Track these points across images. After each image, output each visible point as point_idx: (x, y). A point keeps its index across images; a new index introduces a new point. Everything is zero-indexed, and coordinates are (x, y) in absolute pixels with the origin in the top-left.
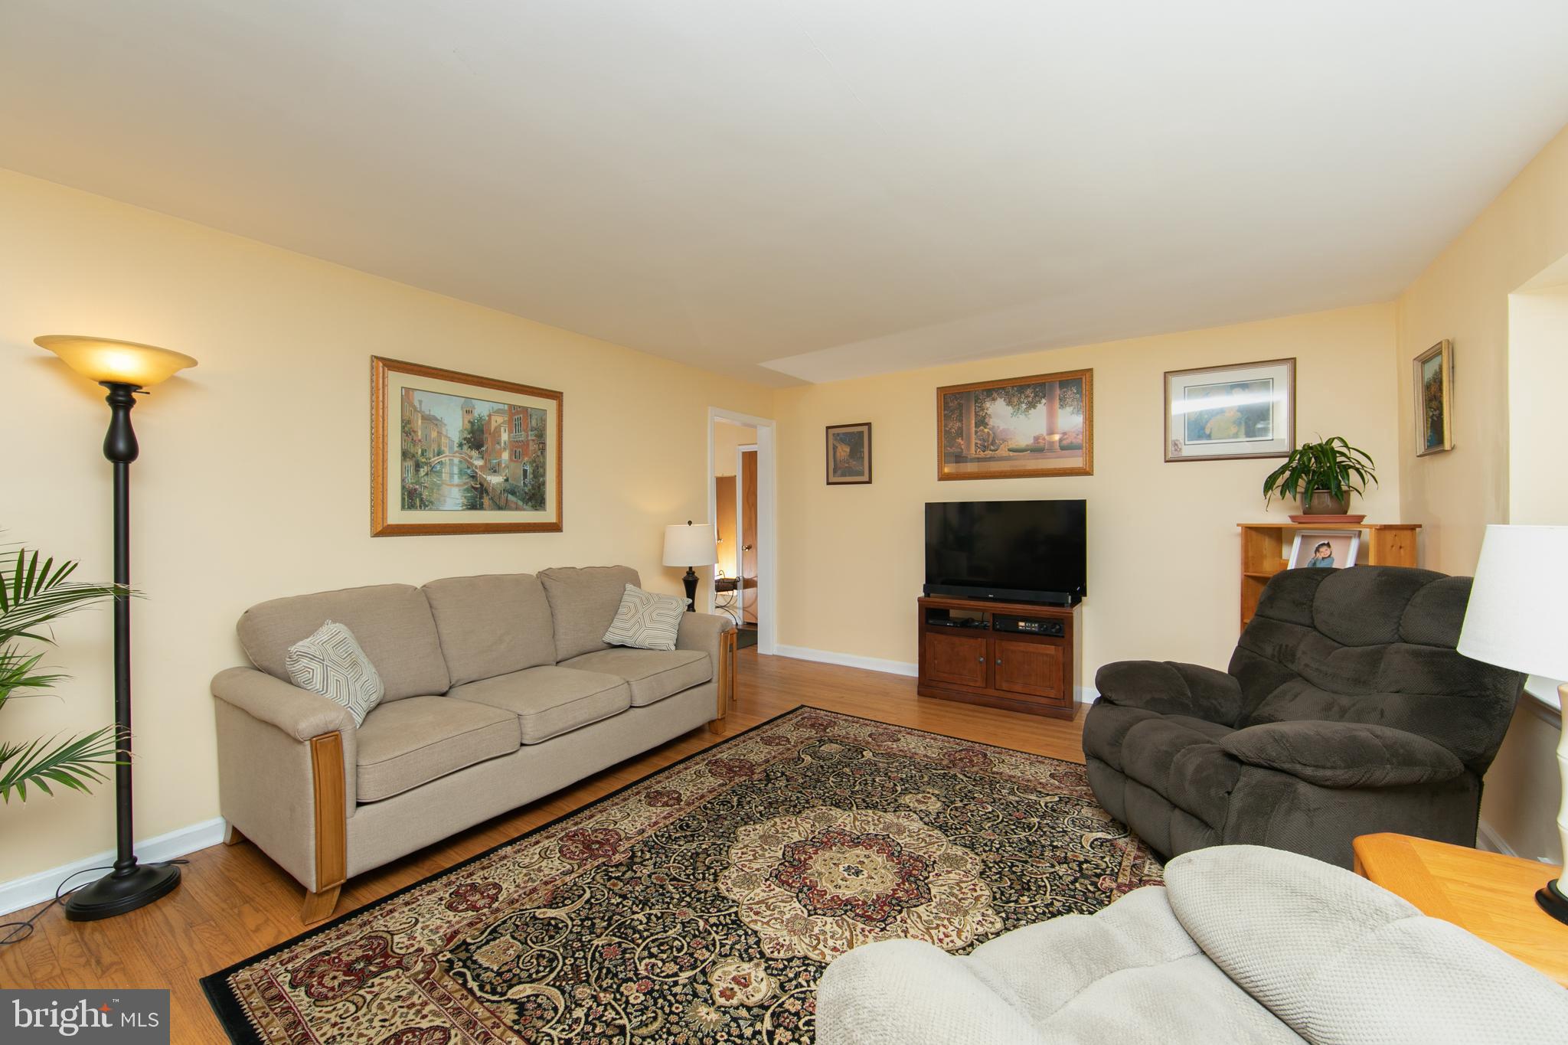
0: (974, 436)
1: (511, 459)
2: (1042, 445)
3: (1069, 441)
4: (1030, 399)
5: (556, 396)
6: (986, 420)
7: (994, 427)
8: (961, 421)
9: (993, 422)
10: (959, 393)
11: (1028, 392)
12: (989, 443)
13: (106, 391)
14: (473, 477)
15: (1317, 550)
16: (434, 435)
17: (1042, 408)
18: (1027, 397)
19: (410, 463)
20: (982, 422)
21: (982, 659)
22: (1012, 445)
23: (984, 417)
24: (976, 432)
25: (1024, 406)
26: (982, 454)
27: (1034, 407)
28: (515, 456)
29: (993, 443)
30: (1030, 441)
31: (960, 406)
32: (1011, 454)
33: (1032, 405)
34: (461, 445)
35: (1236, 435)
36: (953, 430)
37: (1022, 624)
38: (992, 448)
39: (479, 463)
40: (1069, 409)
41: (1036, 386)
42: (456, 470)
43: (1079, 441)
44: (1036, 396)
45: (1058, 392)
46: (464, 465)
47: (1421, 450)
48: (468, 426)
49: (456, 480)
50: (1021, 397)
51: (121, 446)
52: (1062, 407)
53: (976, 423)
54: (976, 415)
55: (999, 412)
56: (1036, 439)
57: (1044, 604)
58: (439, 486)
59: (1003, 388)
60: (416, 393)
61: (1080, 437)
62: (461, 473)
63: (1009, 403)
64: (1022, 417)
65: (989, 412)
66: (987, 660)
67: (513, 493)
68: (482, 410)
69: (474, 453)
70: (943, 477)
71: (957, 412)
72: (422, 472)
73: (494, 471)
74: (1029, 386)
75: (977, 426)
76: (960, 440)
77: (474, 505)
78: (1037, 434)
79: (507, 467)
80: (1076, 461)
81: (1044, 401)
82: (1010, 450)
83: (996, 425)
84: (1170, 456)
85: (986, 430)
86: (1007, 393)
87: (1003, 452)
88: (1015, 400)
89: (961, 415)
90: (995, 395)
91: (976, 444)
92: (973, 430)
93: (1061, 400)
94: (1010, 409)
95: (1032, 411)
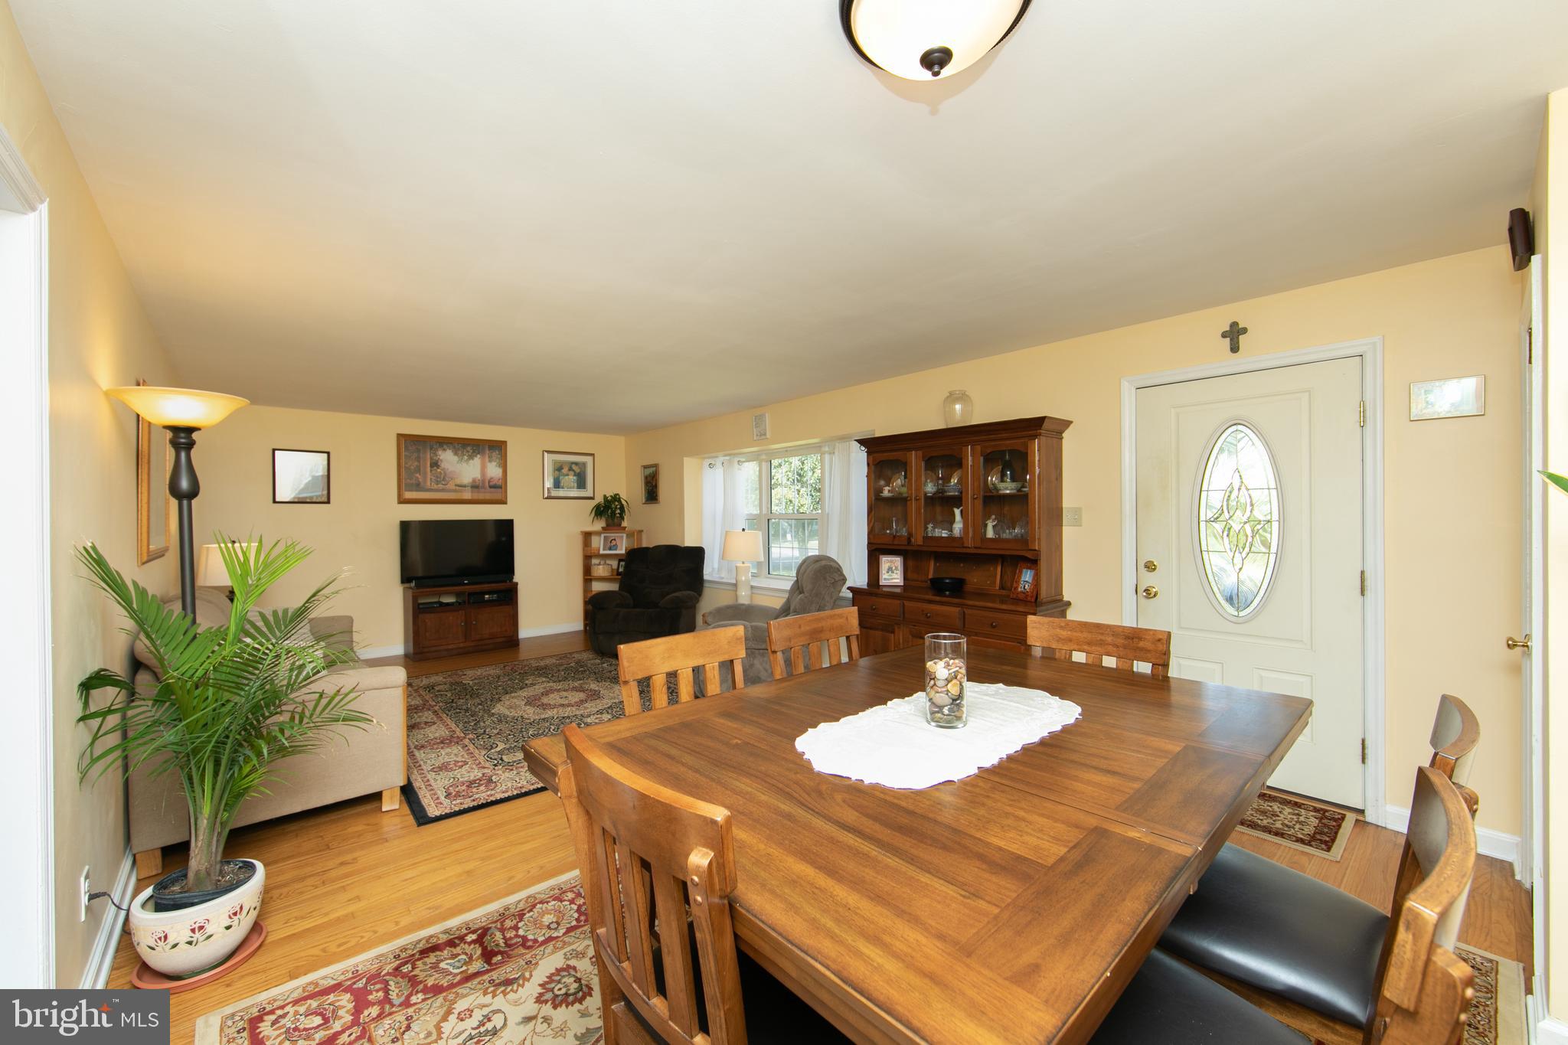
0: (429, 473)
2: (477, 483)
3: (494, 483)
4: (470, 454)
6: (439, 463)
7: (444, 469)
8: (419, 462)
9: (443, 465)
10: (415, 440)
11: (469, 448)
12: (442, 478)
15: (611, 542)
17: (477, 460)
18: (468, 452)
20: (435, 464)
22: (458, 482)
23: (437, 461)
24: (431, 471)
25: (466, 457)
26: (436, 487)
27: (473, 459)
29: (444, 479)
30: (469, 481)
31: (418, 451)
32: (457, 488)
33: (471, 457)
35: (573, 488)
36: (412, 467)
37: (487, 596)
38: (443, 483)
40: (494, 464)
41: (473, 445)
43: (499, 483)
44: (474, 452)
45: (487, 452)
47: (644, 501)
50: (462, 451)
51: (184, 484)
52: (490, 461)
53: (431, 464)
54: (431, 459)
55: (448, 459)
56: (474, 479)
59: (451, 443)
61: (499, 480)
63: (456, 454)
64: (464, 465)
65: (441, 458)
66: (465, 623)
70: (402, 501)
71: (413, 454)
74: (469, 445)
75: (431, 466)
76: (418, 475)
78: (474, 476)
80: (498, 496)
81: (479, 456)
82: (456, 485)
83: (446, 467)
85: (439, 470)
86: (454, 447)
87: (451, 486)
88: (460, 452)
89: (418, 456)
90: (445, 447)
91: (431, 479)
92: (429, 469)
93: (489, 457)
94: (456, 458)
95: (471, 461)
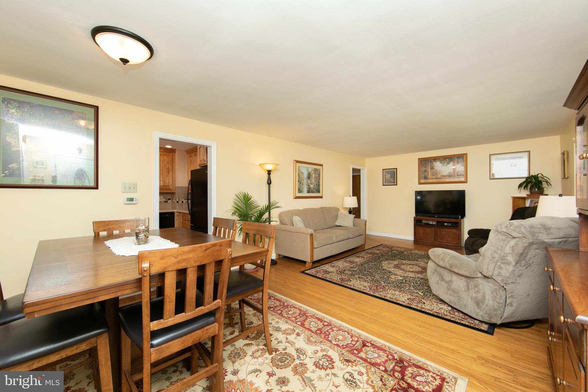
1: (314, 181)
2: (451, 175)
3: (460, 173)
4: (448, 162)
5: (321, 165)
6: (434, 168)
7: (436, 170)
8: (426, 168)
9: (435, 168)
10: (425, 160)
11: (447, 160)
12: (435, 174)
13: (267, 172)
14: (308, 185)
15: (535, 204)
16: (303, 176)
17: (451, 164)
19: (299, 183)
20: (432, 168)
21: (433, 233)
22: (442, 174)
23: (433, 167)
24: (431, 171)
25: (446, 164)
26: (432, 177)
27: (449, 164)
28: (315, 181)
30: (447, 174)
31: (426, 163)
32: (442, 177)
33: (448, 163)
34: (307, 178)
36: (423, 170)
37: (446, 224)
38: (436, 175)
39: (309, 182)
40: (460, 165)
41: (449, 158)
42: (306, 184)
43: (463, 174)
44: (449, 161)
45: (456, 160)
46: (307, 183)
47: (563, 177)
48: (308, 174)
49: (306, 186)
50: (444, 161)
51: (269, 182)
52: (458, 164)
53: (430, 168)
54: (431, 166)
55: (438, 165)
56: (450, 173)
57: (452, 218)
58: (303, 188)
59: (439, 159)
60: (300, 167)
61: (463, 172)
62: (307, 185)
63: (441, 163)
64: (445, 167)
65: (434, 165)
66: (435, 234)
67: (315, 189)
68: (310, 170)
69: (309, 180)
70: (420, 183)
71: (425, 165)
72: (301, 184)
73: (312, 184)
74: (447, 158)
75: (431, 169)
76: (425, 173)
77: (308, 192)
78: (450, 171)
79: (314, 183)
80: (463, 179)
81: (452, 162)
82: (441, 176)
83: (437, 169)
84: (491, 178)
85: (434, 170)
86: (440, 160)
87: (439, 176)
88: (443, 162)
89: (426, 166)
90: (436, 160)
91: (431, 174)
92: (430, 170)
93: (457, 162)
94: (441, 165)
95: (448, 165)
